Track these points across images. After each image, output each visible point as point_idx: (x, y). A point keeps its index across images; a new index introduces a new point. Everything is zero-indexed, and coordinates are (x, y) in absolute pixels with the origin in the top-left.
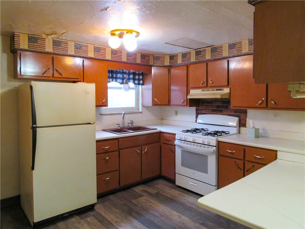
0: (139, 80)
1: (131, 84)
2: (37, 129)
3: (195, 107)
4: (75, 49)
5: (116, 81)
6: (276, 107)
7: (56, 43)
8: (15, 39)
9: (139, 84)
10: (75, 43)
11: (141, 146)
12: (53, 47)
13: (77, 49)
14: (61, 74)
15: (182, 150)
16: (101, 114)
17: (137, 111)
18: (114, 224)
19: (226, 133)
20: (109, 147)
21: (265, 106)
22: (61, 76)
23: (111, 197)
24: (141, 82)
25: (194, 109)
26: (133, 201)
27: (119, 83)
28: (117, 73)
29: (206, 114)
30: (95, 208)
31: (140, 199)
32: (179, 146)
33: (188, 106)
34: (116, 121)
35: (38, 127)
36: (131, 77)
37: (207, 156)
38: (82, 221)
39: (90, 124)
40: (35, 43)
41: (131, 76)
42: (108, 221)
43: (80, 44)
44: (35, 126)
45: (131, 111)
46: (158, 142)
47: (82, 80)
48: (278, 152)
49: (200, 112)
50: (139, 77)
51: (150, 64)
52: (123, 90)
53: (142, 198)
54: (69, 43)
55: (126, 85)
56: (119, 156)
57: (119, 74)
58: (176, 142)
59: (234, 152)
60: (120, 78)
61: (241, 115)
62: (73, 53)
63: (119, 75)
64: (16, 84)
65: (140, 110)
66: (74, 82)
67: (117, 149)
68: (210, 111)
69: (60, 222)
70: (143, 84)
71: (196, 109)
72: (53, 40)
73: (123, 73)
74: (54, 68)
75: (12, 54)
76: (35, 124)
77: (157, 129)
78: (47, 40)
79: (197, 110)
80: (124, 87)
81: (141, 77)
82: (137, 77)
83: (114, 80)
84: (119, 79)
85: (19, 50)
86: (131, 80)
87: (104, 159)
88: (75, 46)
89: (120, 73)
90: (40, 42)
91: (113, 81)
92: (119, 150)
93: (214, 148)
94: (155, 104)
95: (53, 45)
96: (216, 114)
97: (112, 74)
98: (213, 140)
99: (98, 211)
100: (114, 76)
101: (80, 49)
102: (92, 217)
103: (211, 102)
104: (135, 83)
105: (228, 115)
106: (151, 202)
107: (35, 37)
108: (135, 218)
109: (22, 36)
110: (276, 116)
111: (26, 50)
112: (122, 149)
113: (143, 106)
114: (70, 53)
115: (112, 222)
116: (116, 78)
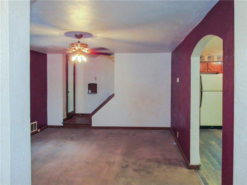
7: (209, 57)
12: (208, 59)
14: (211, 70)
22: (211, 71)
35: (203, 91)
47: (221, 73)
54: (215, 56)
62: (217, 61)
66: (217, 73)
69: (209, 129)
74: (208, 68)
76: (202, 90)
78: (205, 57)
88: (217, 57)
90: (203, 58)
101: (219, 58)
107: (201, 56)
114: (215, 61)
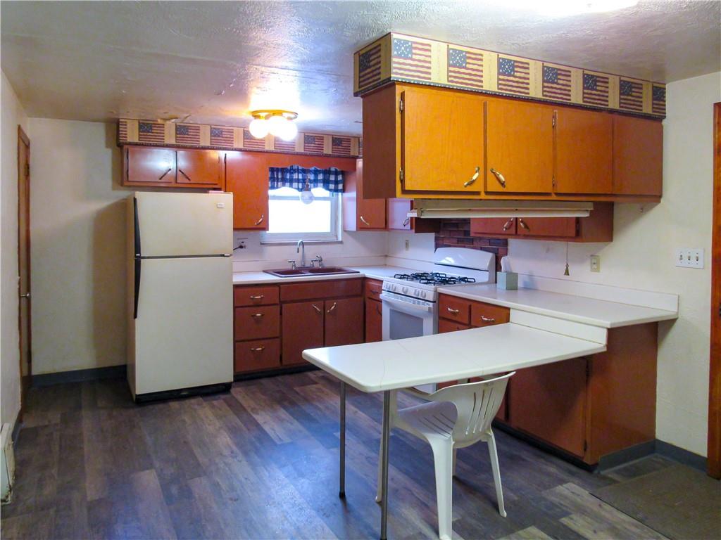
0: (336, 183)
1: (319, 191)
2: (142, 260)
3: (434, 234)
4: (211, 136)
5: (291, 186)
6: (527, 233)
7: (181, 130)
8: (121, 129)
9: (336, 190)
10: (211, 128)
11: (324, 299)
12: (176, 137)
13: (215, 136)
14: (187, 178)
15: (391, 310)
16: (262, 244)
17: (334, 239)
18: (249, 410)
19: (468, 281)
20: (262, 298)
21: (514, 233)
22: (187, 181)
23: (264, 381)
24: (340, 187)
25: (431, 237)
26: (297, 389)
27: (295, 188)
28: (292, 171)
29: (450, 246)
30: (233, 391)
31: (309, 386)
32: (388, 303)
33: (414, 230)
34: (288, 257)
35: (144, 258)
36: (319, 178)
37: (422, 320)
38: (205, 404)
39: (223, 256)
40: (149, 132)
41: (321, 177)
42: (242, 406)
43: (219, 129)
44: (138, 255)
45: (322, 240)
46: (360, 296)
47: (223, 188)
48: (511, 310)
49: (441, 242)
50: (336, 178)
51: (352, 154)
52: (300, 202)
53: (315, 386)
54: (202, 128)
55: (306, 194)
56: (281, 314)
57: (297, 174)
58: (384, 295)
59: (457, 311)
60: (298, 181)
61: (500, 250)
62: (208, 144)
63: (295, 176)
64: (123, 194)
65: (340, 239)
67: (277, 301)
68: (455, 241)
69: (173, 401)
70: (343, 191)
71: (436, 237)
72: (176, 126)
73: (304, 171)
74: (179, 168)
75: (118, 149)
76: (140, 253)
77: (359, 272)
78: (166, 127)
79: (436, 239)
80: (303, 196)
81: (340, 178)
82: (332, 178)
83: (288, 184)
84: (296, 182)
85: (126, 144)
86: (319, 184)
87: (253, 316)
88: (211, 133)
89: (298, 171)
90: (155, 130)
91: (284, 185)
92: (281, 303)
93: (431, 305)
94: (361, 227)
95: (176, 134)
96: (464, 247)
97: (282, 175)
98: (429, 291)
99: (234, 395)
100: (288, 177)
101: (220, 137)
102: (222, 401)
103: (457, 223)
104: (330, 188)
105: (482, 249)
106: (323, 392)
107: (149, 124)
108: (284, 407)
109: (129, 124)
110: (548, 250)
111: (136, 144)
112: (285, 302)
113: (345, 231)
114: (202, 144)
115: (247, 408)
116: (291, 181)
